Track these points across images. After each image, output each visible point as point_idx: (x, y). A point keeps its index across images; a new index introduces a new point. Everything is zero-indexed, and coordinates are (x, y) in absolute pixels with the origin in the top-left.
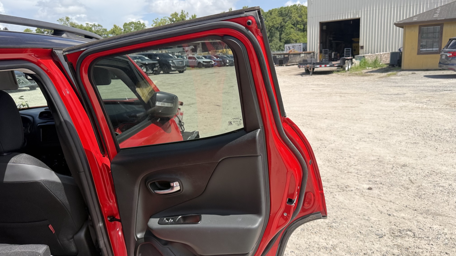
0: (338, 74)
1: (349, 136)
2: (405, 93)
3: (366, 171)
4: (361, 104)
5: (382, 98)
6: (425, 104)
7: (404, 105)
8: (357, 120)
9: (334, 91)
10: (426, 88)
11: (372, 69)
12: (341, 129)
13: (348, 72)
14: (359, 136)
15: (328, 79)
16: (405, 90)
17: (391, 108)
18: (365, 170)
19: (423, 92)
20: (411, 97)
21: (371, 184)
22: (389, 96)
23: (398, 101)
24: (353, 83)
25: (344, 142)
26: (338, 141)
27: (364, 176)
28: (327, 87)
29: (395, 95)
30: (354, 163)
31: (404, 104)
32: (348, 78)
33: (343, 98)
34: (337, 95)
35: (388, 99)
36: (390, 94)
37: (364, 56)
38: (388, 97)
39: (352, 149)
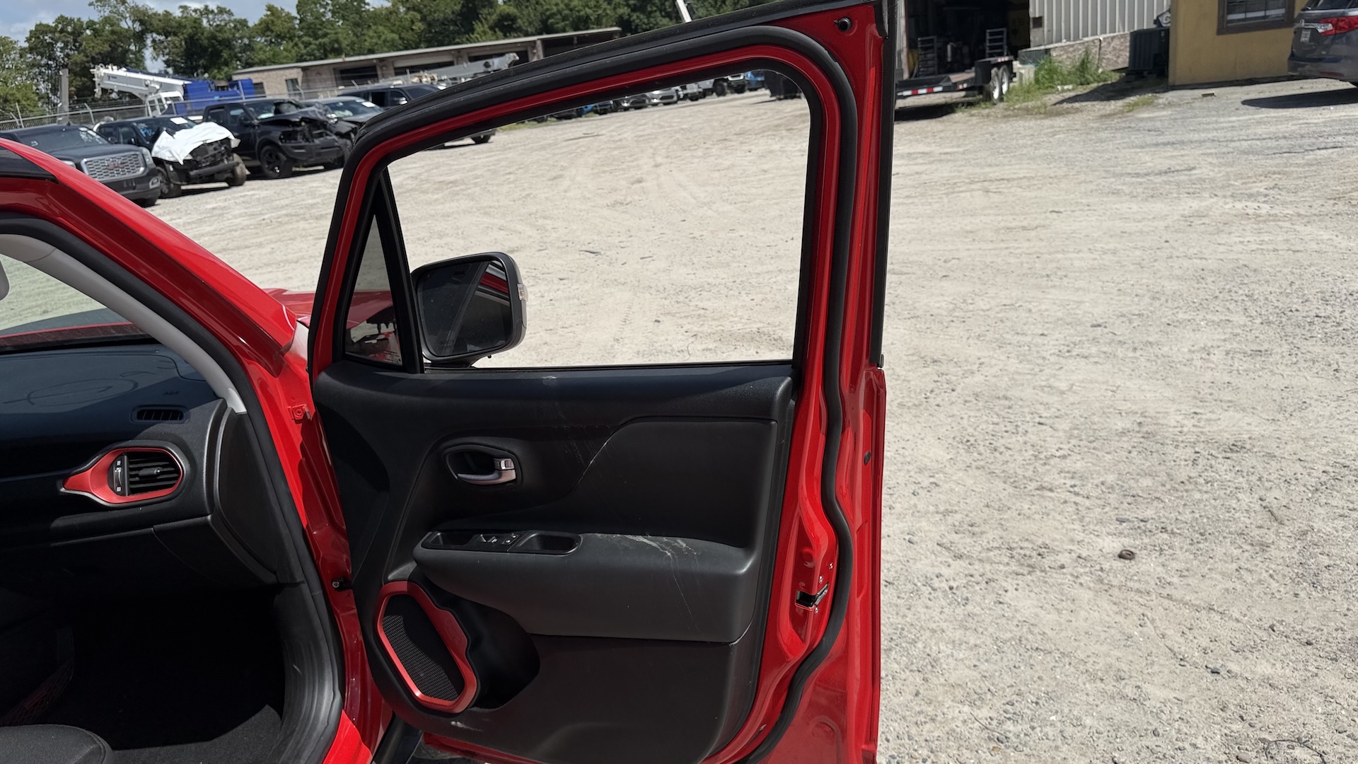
0: (972, 115)
1: (1028, 339)
2: (1192, 166)
3: (1101, 479)
4: (1055, 214)
5: (1120, 187)
6: (1265, 202)
7: (1197, 211)
8: (1048, 276)
9: (963, 174)
10: (1258, 142)
11: (1073, 89)
12: (1000, 315)
13: (1001, 105)
14: (1062, 336)
15: (942, 135)
16: (1190, 156)
17: (1156, 224)
18: (1099, 473)
19: (1251, 157)
20: (1213, 180)
21: (1126, 532)
22: (1139, 180)
23: (1175, 195)
24: (1021, 142)
25: (1013, 365)
26: (994, 362)
27: (1099, 502)
28: (941, 161)
29: (1160, 173)
30: (1057, 447)
31: (1195, 204)
32: (1004, 126)
33: (996, 198)
34: (973, 186)
35: (1140, 190)
36: (1145, 171)
37: (1047, 51)
38: (1141, 184)
39: (1046, 389)
